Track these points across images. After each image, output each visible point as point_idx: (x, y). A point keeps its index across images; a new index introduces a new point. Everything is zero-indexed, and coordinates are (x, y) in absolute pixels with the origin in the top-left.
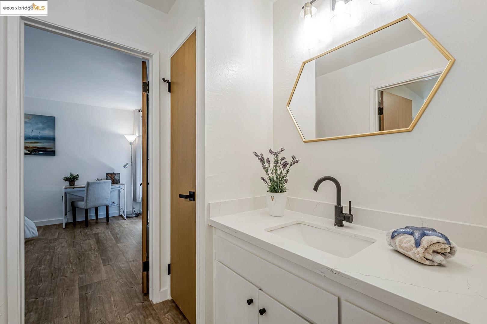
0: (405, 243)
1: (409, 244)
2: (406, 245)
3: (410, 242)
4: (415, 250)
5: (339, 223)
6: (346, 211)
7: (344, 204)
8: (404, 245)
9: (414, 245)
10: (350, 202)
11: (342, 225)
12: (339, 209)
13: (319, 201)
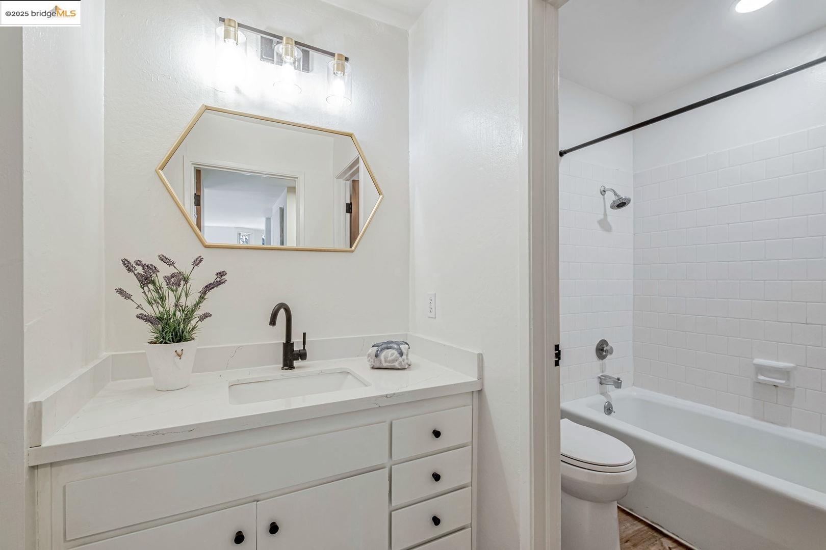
0: (391, 356)
1: (394, 356)
2: (392, 358)
3: (393, 354)
4: (401, 359)
5: (288, 364)
6: (297, 347)
7: (297, 340)
8: (390, 358)
9: (398, 355)
10: (304, 334)
11: (291, 367)
12: (288, 346)
13: (239, 345)
